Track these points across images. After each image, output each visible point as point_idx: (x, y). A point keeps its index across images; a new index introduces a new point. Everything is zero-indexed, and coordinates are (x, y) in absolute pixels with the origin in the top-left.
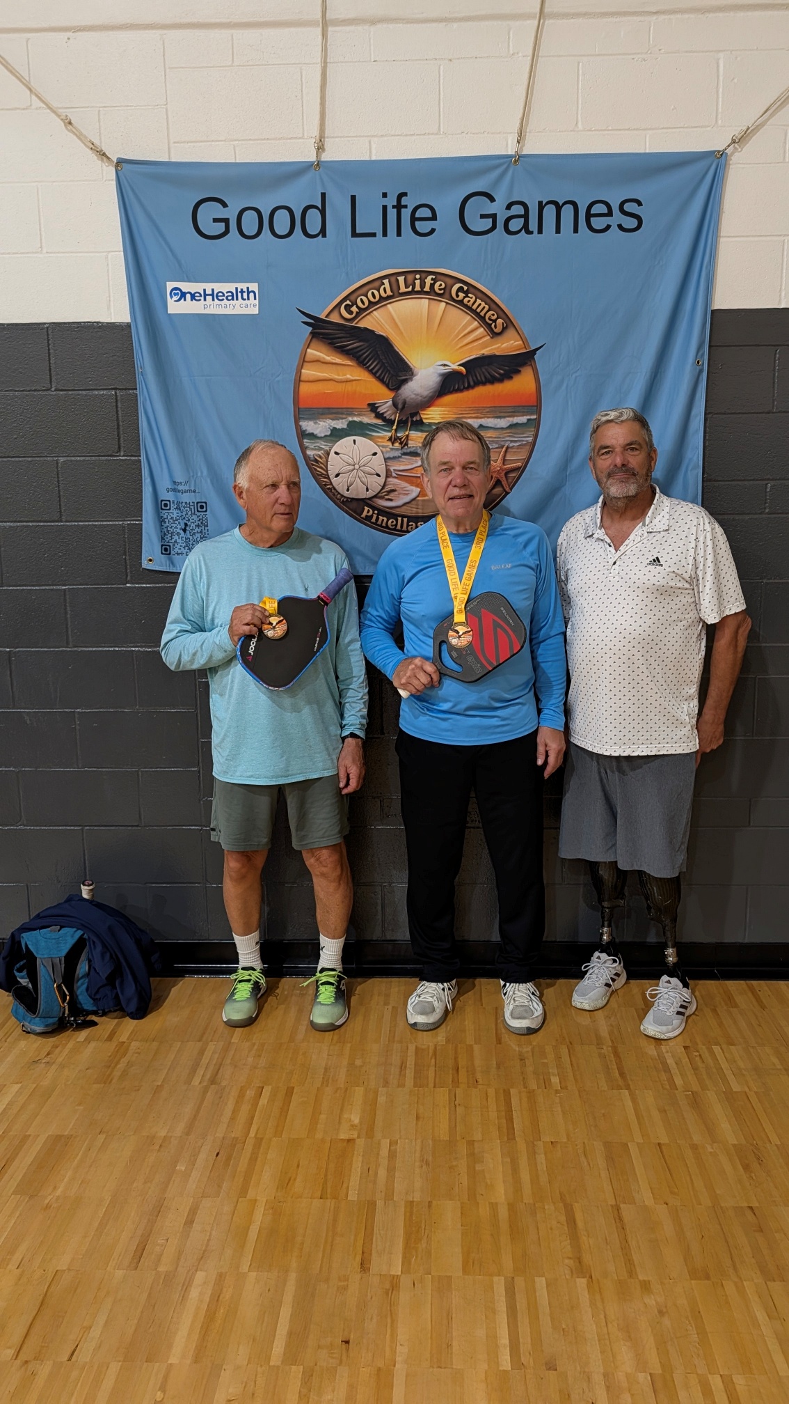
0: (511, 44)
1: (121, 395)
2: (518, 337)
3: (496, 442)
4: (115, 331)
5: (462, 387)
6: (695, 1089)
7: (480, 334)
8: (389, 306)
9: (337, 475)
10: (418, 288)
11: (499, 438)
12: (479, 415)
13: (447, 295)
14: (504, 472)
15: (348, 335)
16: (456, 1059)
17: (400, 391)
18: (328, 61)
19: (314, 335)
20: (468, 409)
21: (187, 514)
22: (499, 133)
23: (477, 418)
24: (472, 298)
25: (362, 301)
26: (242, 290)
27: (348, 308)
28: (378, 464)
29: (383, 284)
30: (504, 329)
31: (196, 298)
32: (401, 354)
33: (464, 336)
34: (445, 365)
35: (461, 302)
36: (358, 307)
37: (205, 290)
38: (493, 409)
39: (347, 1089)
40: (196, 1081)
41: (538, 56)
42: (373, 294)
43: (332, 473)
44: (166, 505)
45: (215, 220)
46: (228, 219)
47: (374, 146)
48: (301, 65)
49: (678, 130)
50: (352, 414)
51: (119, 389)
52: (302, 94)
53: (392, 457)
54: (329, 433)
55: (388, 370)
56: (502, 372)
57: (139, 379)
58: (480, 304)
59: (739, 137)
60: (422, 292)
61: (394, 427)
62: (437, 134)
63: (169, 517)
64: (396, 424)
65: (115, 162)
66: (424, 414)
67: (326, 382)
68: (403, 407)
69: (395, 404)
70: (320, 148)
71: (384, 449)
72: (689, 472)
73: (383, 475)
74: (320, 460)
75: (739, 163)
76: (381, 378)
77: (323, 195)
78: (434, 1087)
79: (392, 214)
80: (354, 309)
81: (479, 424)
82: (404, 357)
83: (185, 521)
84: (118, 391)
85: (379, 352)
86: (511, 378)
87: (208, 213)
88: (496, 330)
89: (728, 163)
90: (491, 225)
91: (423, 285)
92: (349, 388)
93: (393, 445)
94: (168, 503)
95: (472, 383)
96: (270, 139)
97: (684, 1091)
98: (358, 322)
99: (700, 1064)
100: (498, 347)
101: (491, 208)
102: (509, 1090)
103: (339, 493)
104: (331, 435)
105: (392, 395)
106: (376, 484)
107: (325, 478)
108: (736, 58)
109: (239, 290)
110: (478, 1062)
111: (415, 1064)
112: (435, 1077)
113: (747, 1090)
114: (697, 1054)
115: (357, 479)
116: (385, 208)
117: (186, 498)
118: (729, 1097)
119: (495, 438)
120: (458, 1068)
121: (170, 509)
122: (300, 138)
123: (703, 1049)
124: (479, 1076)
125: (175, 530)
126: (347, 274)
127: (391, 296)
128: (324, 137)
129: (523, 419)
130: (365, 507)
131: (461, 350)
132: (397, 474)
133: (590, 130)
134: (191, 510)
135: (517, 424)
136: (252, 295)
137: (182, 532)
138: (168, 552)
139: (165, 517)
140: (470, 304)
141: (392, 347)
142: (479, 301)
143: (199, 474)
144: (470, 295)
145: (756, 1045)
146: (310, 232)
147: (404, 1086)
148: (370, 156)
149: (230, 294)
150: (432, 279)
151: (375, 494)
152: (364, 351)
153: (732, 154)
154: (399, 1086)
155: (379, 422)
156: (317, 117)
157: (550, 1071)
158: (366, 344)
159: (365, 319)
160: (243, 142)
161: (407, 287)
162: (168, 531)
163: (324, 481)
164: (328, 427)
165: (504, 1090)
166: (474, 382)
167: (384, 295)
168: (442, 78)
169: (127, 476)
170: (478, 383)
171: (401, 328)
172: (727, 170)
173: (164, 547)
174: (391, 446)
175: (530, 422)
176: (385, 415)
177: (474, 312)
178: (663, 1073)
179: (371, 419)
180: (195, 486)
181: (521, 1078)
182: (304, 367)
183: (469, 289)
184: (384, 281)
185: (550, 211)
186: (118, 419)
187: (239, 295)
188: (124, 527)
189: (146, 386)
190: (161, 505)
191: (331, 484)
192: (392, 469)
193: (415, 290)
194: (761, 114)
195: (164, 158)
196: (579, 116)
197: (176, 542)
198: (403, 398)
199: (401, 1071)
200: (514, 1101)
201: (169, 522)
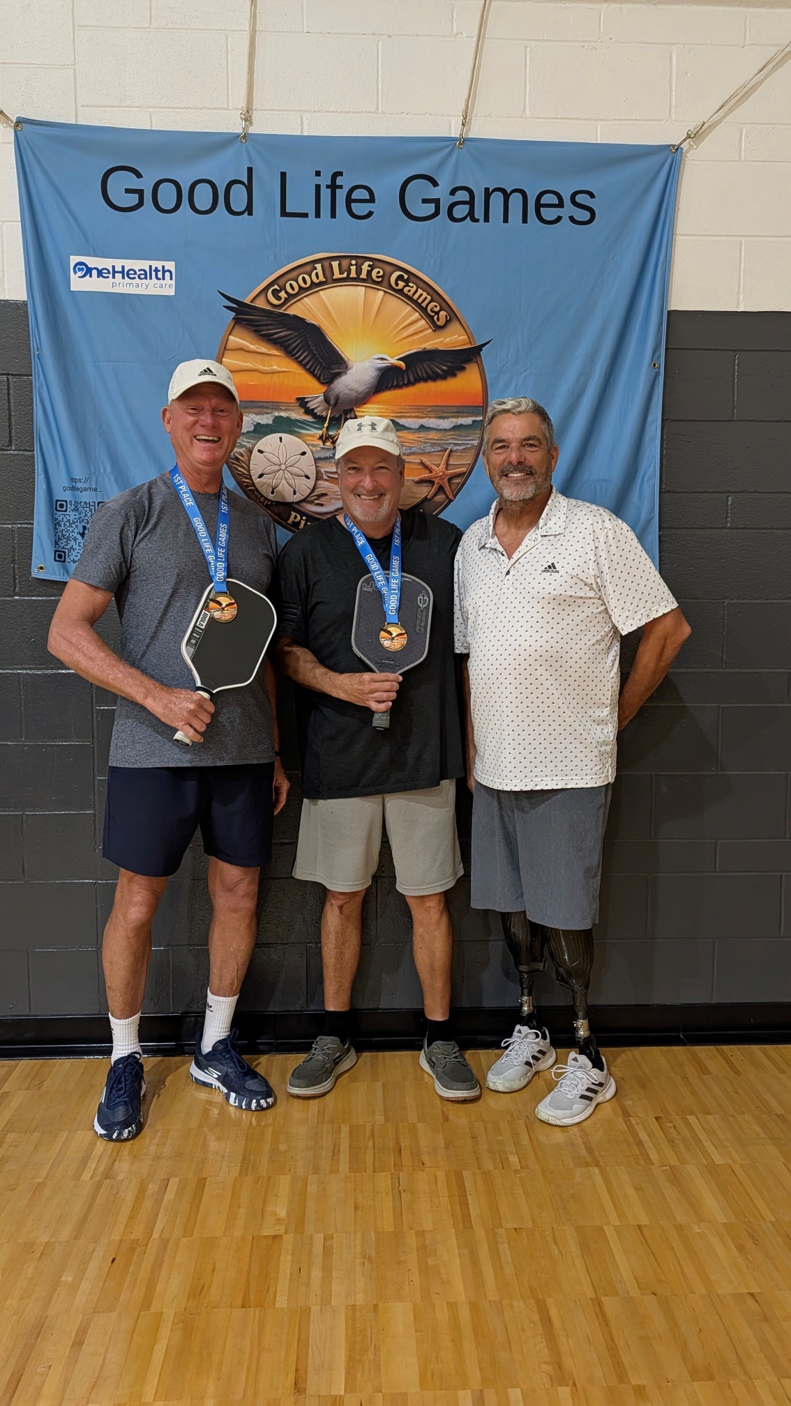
0: (454, 22)
1: (15, 382)
2: (464, 332)
3: (439, 445)
4: (9, 310)
5: (401, 384)
6: (672, 1163)
7: (422, 326)
8: (321, 292)
9: (261, 476)
10: (353, 275)
11: (442, 440)
12: (420, 415)
13: (385, 283)
14: (447, 478)
15: (273, 323)
16: (397, 1138)
17: (332, 386)
18: (257, 29)
19: (237, 321)
20: (407, 407)
21: (86, 515)
22: (442, 115)
23: (418, 417)
24: (412, 287)
25: (292, 286)
26: (156, 268)
27: (276, 293)
28: (307, 465)
29: (316, 268)
30: (448, 322)
31: (104, 275)
32: (335, 346)
33: (404, 327)
34: (382, 359)
35: (401, 291)
36: (286, 292)
37: (114, 267)
38: (436, 408)
39: (270, 1178)
40: (86, 1176)
41: (484, 38)
42: (304, 278)
43: (254, 473)
44: (61, 506)
45: (128, 191)
46: (143, 191)
47: (306, 122)
48: (226, 32)
49: (630, 122)
50: (278, 409)
51: (12, 375)
52: (227, 62)
53: (323, 457)
54: (252, 429)
55: (319, 362)
56: (445, 368)
57: (35, 362)
58: (421, 295)
59: (695, 132)
60: (358, 279)
61: (326, 425)
62: (374, 113)
63: (65, 520)
64: (327, 421)
65: (15, 121)
66: (359, 411)
67: (251, 373)
68: (336, 403)
69: (327, 400)
70: (248, 119)
71: (314, 449)
72: (645, 482)
73: (313, 477)
74: (241, 458)
75: (693, 160)
76: (312, 370)
77: (250, 170)
78: (374, 1172)
79: (326, 194)
80: (283, 294)
81: (420, 424)
82: (337, 348)
83: (83, 524)
84: (10, 377)
85: (310, 343)
86: (454, 375)
87: (119, 183)
88: (438, 323)
89: (683, 158)
90: (433, 211)
91: (359, 271)
92: (276, 379)
93: (324, 445)
94: (64, 503)
95: (412, 379)
96: (191, 108)
97: (661, 1166)
98: (287, 308)
99: (675, 1135)
100: (441, 342)
101: (434, 193)
102: (461, 1172)
103: (262, 496)
104: (254, 431)
105: (324, 389)
106: (304, 487)
107: (247, 478)
108: (690, 52)
109: (153, 268)
110: (423, 1143)
111: (350, 1148)
112: (374, 1161)
113: (731, 1162)
114: (671, 1125)
115: (284, 481)
116: (318, 187)
117: (85, 497)
118: (712, 1170)
119: (437, 440)
120: (401, 1150)
121: (66, 511)
122: (226, 109)
123: (677, 1119)
124: (426, 1158)
125: (71, 534)
126: (275, 256)
127: (323, 282)
128: (252, 109)
129: (468, 421)
130: (292, 512)
131: (401, 343)
132: (328, 476)
133: (540, 118)
134: (91, 510)
135: (461, 425)
136: (167, 274)
137: (79, 537)
138: (63, 559)
139: (60, 519)
140: (410, 294)
141: (325, 337)
142: (420, 291)
143: (102, 471)
144: (410, 284)
145: (735, 1113)
146: (234, 208)
147: (337, 1171)
148: (302, 131)
149: (143, 272)
150: (369, 266)
151: (303, 497)
152: (294, 339)
153: (688, 151)
154: (331, 1173)
155: (309, 418)
156: (245, 87)
157: (507, 1149)
158: (296, 334)
159: (295, 305)
160: (160, 110)
161: (341, 274)
162: (63, 535)
163: (245, 482)
164: (251, 422)
165: (456, 1173)
166: (415, 379)
167: (316, 281)
168: (380, 54)
169: (19, 473)
170: (418, 380)
171: (336, 318)
172: (682, 165)
173: (57, 553)
174: (322, 446)
175: (475, 424)
176: (315, 411)
177: (415, 302)
178: (635, 1147)
179: (300, 415)
180: (96, 484)
181: (474, 1159)
182: (225, 355)
183: (409, 277)
184: (316, 265)
185: (497, 199)
186: (9, 409)
187: (153, 273)
188: (12, 531)
189: (42, 369)
190: (55, 506)
191: (253, 485)
192: (323, 470)
193: (351, 276)
194: (715, 112)
195: (71, 121)
196: (527, 102)
197: (72, 548)
198: (337, 392)
199: (334, 1155)
200: (469, 1185)
201: (65, 525)
